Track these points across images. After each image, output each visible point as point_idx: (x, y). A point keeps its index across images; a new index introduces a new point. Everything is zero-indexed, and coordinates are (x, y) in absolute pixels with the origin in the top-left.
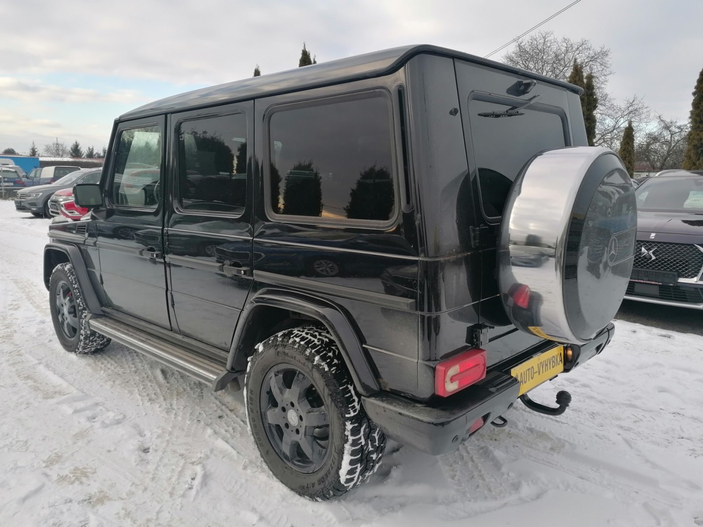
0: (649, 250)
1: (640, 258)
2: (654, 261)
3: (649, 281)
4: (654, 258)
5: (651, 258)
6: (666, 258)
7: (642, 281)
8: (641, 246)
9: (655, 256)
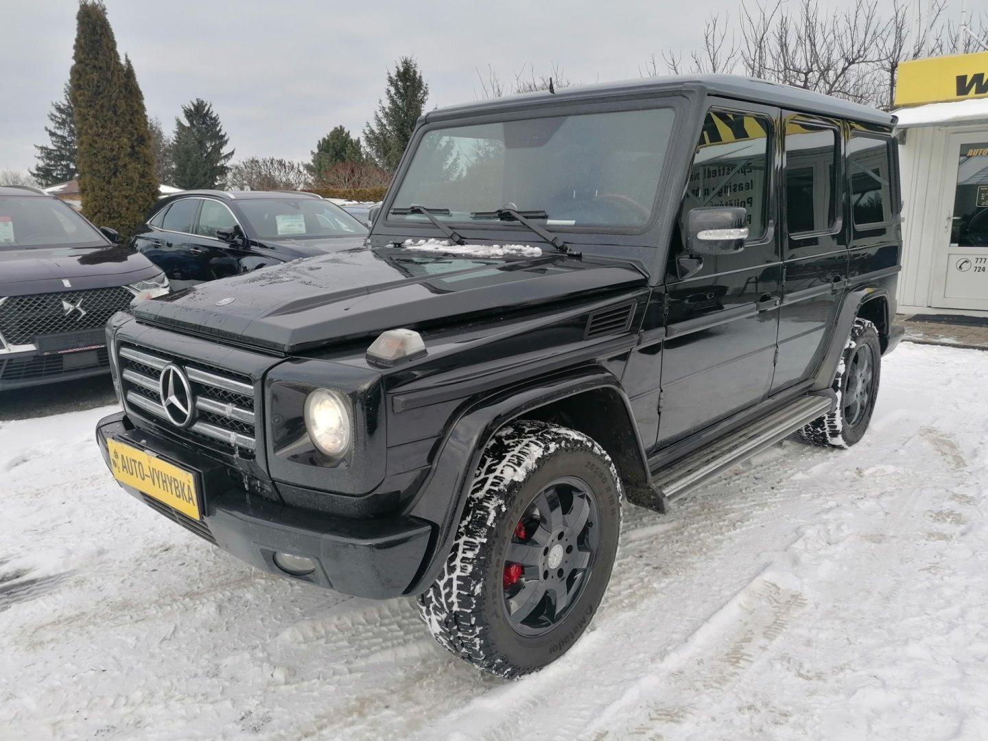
0: (73, 302)
1: (64, 317)
2: (84, 318)
3: (87, 346)
4: (84, 313)
5: (80, 314)
6: (98, 311)
7: (78, 350)
8: (60, 300)
9: (85, 310)
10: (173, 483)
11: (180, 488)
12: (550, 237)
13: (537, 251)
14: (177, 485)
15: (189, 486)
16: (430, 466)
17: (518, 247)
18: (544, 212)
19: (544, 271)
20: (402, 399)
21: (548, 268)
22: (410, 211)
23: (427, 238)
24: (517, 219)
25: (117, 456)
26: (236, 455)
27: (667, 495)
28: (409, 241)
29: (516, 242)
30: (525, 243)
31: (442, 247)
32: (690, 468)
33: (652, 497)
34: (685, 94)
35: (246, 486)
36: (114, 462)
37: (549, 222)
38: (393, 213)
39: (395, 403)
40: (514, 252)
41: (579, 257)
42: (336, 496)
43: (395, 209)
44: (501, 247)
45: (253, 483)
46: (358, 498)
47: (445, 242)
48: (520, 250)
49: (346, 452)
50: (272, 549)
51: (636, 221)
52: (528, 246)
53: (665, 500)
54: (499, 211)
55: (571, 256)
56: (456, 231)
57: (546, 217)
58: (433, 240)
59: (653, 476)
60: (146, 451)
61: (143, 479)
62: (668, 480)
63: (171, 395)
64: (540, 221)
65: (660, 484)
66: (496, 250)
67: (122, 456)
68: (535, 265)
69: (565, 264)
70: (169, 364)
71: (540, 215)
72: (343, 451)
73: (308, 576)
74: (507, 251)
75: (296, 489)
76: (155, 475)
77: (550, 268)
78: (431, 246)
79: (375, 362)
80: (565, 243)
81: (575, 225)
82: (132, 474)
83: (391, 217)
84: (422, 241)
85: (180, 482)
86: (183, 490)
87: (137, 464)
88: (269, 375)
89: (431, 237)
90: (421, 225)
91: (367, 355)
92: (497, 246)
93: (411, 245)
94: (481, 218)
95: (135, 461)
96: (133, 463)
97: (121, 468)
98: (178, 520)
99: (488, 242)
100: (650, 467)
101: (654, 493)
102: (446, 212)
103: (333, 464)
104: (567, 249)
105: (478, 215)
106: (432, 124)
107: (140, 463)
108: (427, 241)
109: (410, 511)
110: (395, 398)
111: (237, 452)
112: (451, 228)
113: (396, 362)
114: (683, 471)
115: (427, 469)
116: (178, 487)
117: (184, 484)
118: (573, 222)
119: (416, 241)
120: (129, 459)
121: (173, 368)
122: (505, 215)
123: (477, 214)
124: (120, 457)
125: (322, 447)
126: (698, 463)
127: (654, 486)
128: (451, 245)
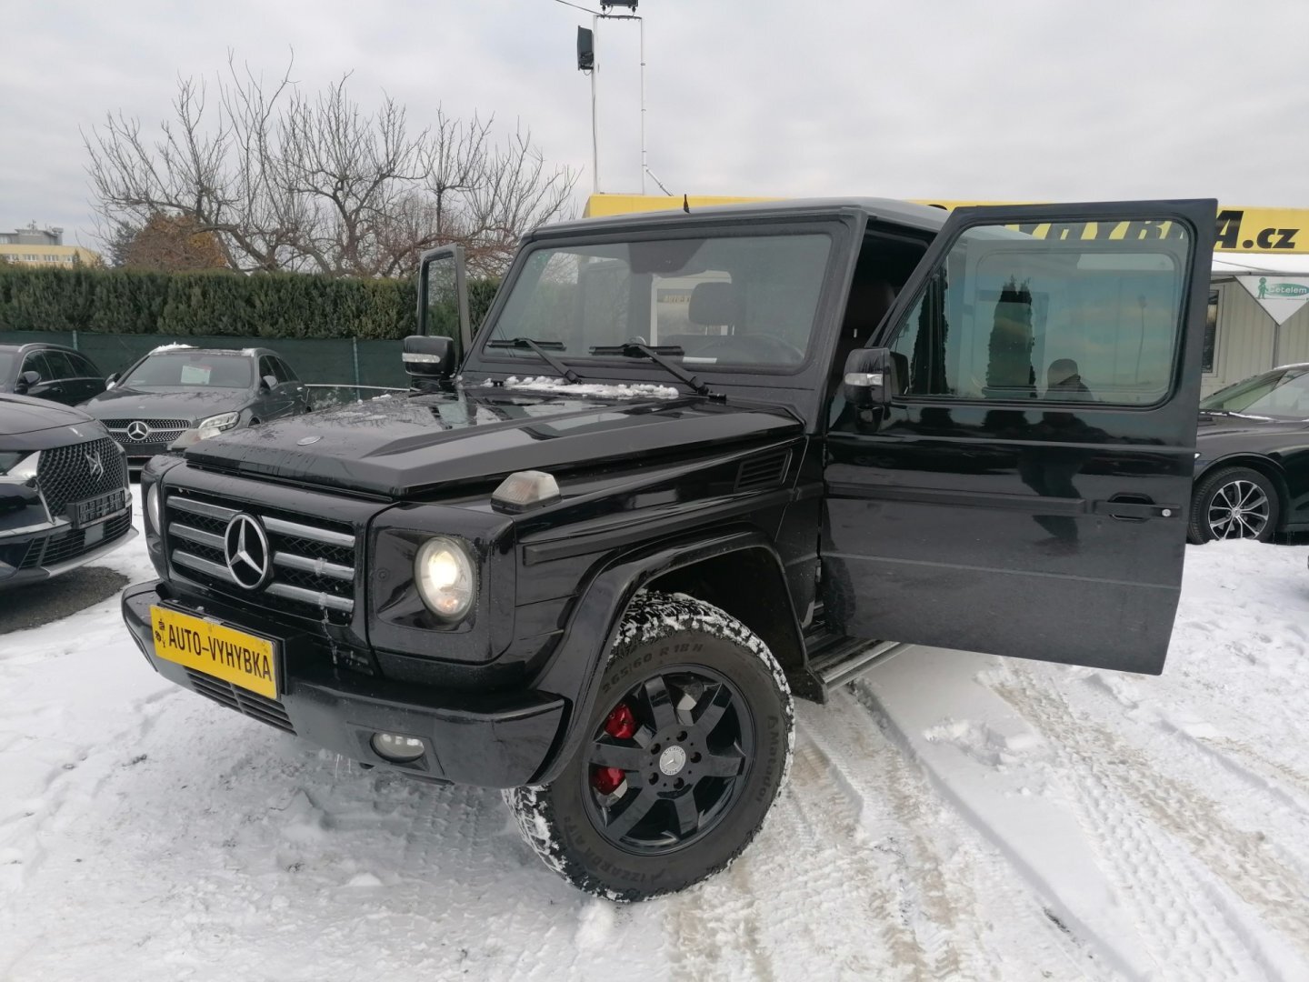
10: (242, 655)
11: (252, 661)
12: (688, 376)
13: (672, 392)
14: (247, 657)
15: (265, 658)
16: (562, 631)
17: (649, 387)
18: (679, 347)
19: (678, 415)
20: (535, 549)
21: (684, 412)
22: (513, 344)
23: (535, 376)
24: (648, 356)
25: (162, 627)
26: (326, 621)
27: (826, 681)
28: (512, 379)
29: (646, 381)
30: (657, 383)
31: (556, 386)
32: (851, 652)
33: (809, 684)
34: (843, 220)
35: (335, 659)
36: (158, 635)
37: (686, 359)
38: (492, 346)
39: (527, 553)
40: (645, 392)
41: (723, 399)
42: (451, 664)
43: (494, 341)
44: (628, 387)
45: (344, 654)
46: (479, 667)
47: (559, 381)
48: (652, 391)
49: (467, 610)
50: (370, 730)
51: (786, 360)
52: (661, 386)
53: (824, 687)
54: (626, 346)
55: (714, 398)
56: (572, 368)
57: (681, 354)
58: (542, 378)
59: (810, 659)
60: (205, 618)
61: (199, 654)
62: (826, 664)
63: (241, 550)
64: (675, 358)
65: (817, 669)
66: (623, 390)
67: (171, 627)
68: (668, 407)
69: (705, 407)
70: (239, 514)
71: (675, 350)
72: (463, 611)
73: (414, 762)
74: (637, 391)
75: (401, 658)
76: (218, 648)
77: (685, 412)
78: (542, 384)
79: (503, 507)
80: (705, 383)
81: (717, 363)
82: (183, 648)
83: (488, 350)
84: (528, 379)
85: (253, 653)
86: (256, 663)
87: (191, 636)
88: (376, 523)
89: (540, 375)
90: (529, 361)
91: (492, 499)
92: (623, 385)
93: (516, 384)
94: (603, 353)
95: (189, 632)
96: (185, 634)
97: (168, 642)
98: (239, 706)
99: (614, 381)
100: (807, 648)
101: (810, 678)
102: (558, 346)
103: (450, 627)
104: (708, 390)
105: (599, 350)
106: (540, 243)
107: (195, 633)
108: (534, 380)
109: (538, 684)
110: (528, 548)
111: (326, 617)
112: (566, 365)
113: (530, 507)
114: (843, 656)
115: (558, 634)
116: (249, 659)
117: (258, 655)
118: (714, 360)
119: (521, 379)
120: (180, 631)
121: (246, 517)
122: (632, 351)
123: (597, 348)
124: (167, 628)
125: (435, 608)
126: (860, 647)
127: (811, 670)
128: (566, 385)
